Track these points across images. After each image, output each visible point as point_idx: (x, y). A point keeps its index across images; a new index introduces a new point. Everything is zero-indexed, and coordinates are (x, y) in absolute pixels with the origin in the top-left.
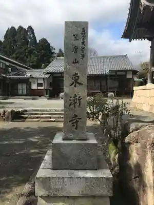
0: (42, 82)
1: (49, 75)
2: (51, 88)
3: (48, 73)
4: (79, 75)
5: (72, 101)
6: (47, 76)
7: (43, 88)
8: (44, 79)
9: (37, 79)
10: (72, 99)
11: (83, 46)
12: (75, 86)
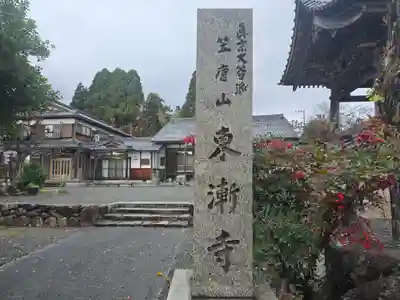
0: (147, 156)
1: (159, 146)
2: (163, 167)
3: (158, 143)
4: (230, 132)
5: (215, 195)
6: (157, 148)
7: (149, 167)
8: (151, 152)
9: (141, 152)
10: (214, 191)
11: (241, 64)
12: (223, 158)
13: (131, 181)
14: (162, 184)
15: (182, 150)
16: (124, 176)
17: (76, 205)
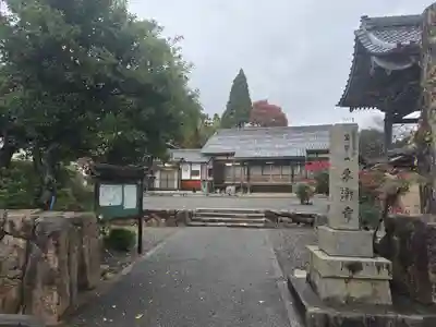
0: (198, 168)
1: (208, 158)
3: (206, 155)
6: (205, 160)
7: (199, 178)
8: (201, 164)
9: (191, 163)
13: (182, 192)
14: (211, 195)
15: (229, 161)
16: (176, 187)
17: (173, 209)
